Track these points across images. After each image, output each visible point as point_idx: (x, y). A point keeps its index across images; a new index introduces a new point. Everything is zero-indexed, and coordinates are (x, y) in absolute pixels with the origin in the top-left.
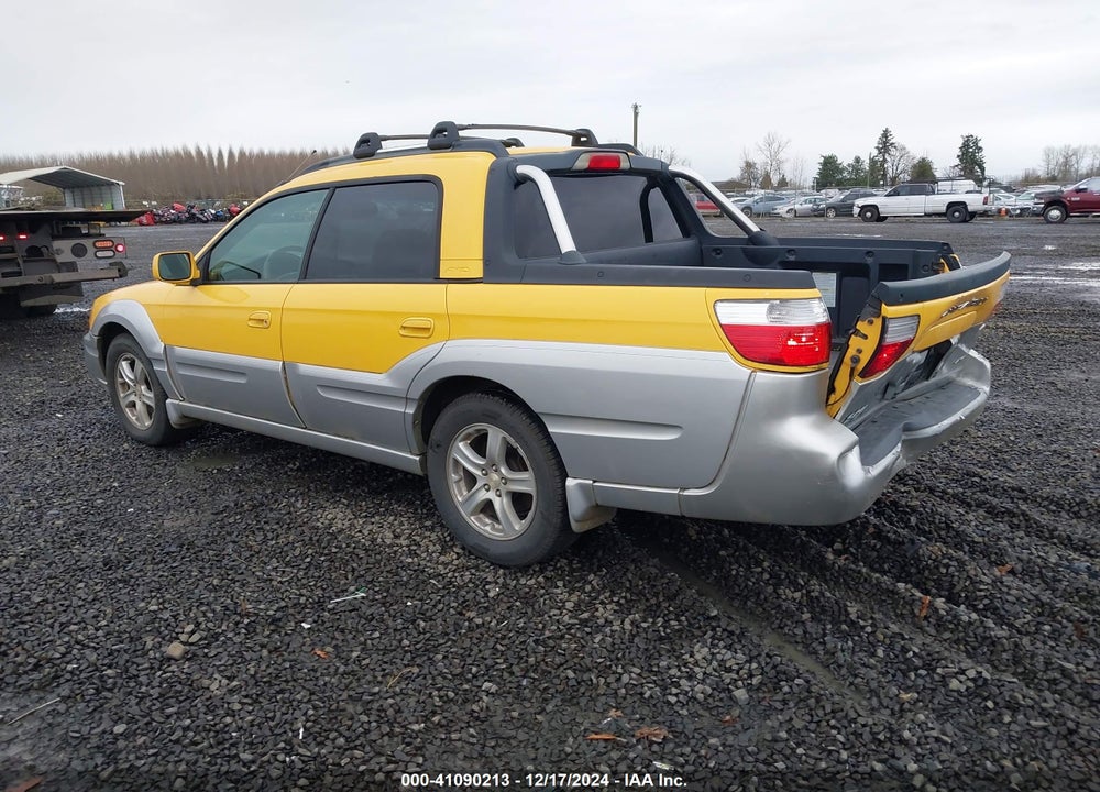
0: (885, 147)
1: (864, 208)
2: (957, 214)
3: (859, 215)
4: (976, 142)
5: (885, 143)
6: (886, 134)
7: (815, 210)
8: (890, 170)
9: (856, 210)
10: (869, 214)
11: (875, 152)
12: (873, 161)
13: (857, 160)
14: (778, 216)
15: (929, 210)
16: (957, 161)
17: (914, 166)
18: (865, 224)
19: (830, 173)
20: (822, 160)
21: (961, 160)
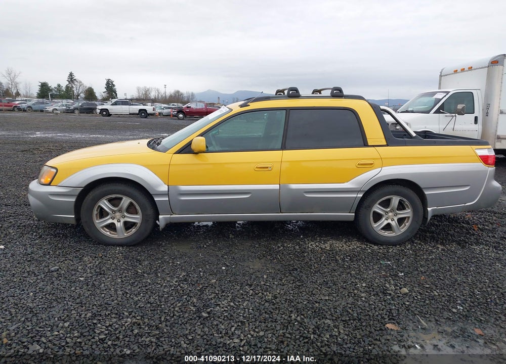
0: (72, 81)
1: (102, 110)
2: (143, 114)
3: (100, 113)
4: (112, 82)
5: (71, 79)
6: (71, 75)
7: (68, 110)
8: (75, 92)
9: (98, 111)
10: (104, 113)
11: (67, 83)
12: (67, 87)
13: (59, 85)
14: (47, 112)
15: (131, 112)
16: (105, 90)
17: (86, 91)
18: (103, 118)
19: (45, 91)
20: (40, 84)
21: (107, 89)
